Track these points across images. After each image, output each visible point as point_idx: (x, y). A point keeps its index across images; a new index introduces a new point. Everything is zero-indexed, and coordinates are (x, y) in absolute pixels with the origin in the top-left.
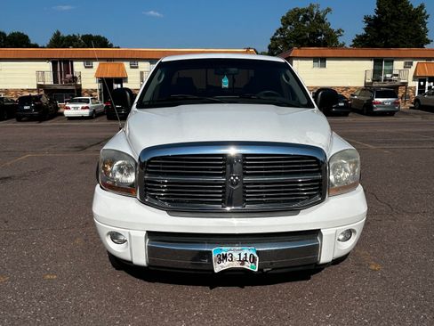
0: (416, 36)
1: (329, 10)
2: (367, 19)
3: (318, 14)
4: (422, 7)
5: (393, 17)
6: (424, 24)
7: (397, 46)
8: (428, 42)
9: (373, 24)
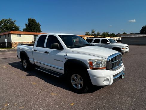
0: (38, 30)
1: (15, 21)
2: (26, 25)
3: (12, 21)
4: (39, 23)
5: (33, 25)
6: (40, 27)
7: (35, 32)
8: (41, 31)
9: (28, 26)
